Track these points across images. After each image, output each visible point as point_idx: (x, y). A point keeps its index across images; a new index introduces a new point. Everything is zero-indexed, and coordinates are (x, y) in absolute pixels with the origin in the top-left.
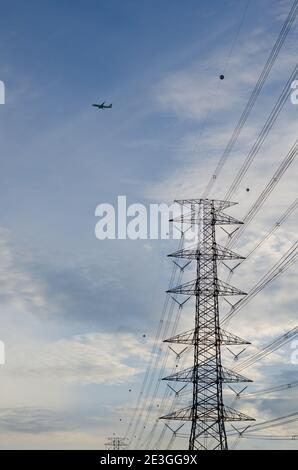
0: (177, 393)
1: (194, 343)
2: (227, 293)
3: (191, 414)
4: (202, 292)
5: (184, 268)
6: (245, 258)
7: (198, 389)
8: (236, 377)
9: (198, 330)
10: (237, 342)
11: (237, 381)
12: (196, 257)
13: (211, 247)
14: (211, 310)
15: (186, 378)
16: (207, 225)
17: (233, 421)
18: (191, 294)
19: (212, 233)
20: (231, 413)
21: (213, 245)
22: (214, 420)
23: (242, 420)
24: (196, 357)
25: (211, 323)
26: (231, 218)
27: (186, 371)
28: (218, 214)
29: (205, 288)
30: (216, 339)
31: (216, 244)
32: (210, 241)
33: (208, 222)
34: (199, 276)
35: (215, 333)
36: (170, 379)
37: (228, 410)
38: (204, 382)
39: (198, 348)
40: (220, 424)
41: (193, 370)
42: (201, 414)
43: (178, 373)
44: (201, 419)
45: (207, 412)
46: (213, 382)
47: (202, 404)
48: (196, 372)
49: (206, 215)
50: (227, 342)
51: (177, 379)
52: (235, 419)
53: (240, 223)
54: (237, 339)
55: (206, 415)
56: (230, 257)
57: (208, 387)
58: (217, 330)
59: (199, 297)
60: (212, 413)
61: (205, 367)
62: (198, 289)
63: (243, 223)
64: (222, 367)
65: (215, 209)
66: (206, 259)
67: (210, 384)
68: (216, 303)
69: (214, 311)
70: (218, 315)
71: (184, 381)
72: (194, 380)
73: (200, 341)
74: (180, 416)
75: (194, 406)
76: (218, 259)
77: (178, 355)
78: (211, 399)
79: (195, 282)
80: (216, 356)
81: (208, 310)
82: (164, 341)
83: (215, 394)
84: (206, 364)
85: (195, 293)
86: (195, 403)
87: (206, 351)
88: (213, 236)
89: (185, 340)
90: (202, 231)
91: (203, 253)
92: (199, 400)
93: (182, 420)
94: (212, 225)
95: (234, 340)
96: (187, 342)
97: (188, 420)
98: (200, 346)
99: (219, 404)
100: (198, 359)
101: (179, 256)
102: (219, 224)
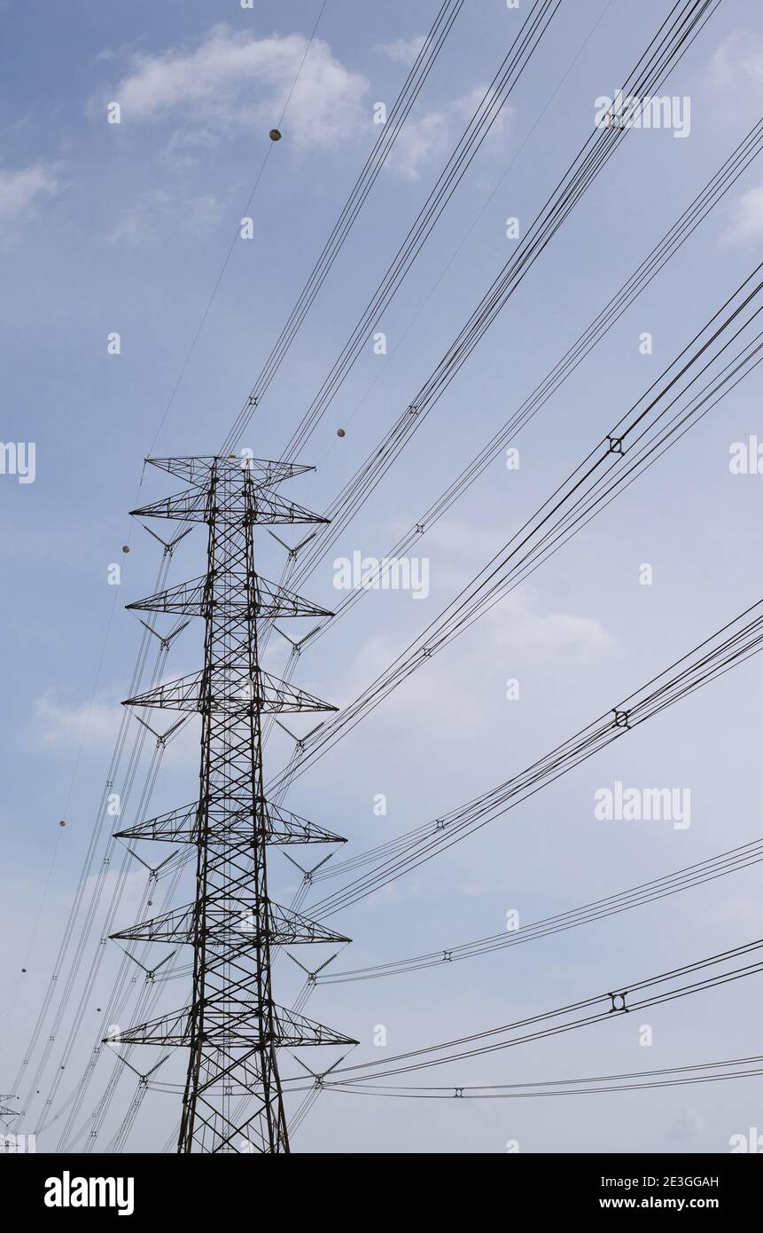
0: (150, 974)
1: (196, 839)
2: (285, 707)
3: (187, 1030)
4: (217, 704)
5: (172, 641)
6: (333, 615)
7: (207, 961)
8: (309, 928)
9: (208, 806)
10: (309, 837)
11: (311, 939)
12: (202, 610)
13: (242, 585)
14: (241, 751)
15: (174, 933)
16: (233, 525)
17: (298, 1045)
18: (190, 709)
19: (247, 548)
20: (295, 1024)
21: (248, 579)
22: (250, 1043)
23: (322, 1042)
24: (202, 876)
25: (242, 786)
26: (296, 508)
27: (175, 914)
28: (261, 497)
29: (227, 692)
30: (255, 828)
31: (256, 576)
32: (240, 568)
33: (234, 518)
34: (210, 662)
35: (253, 813)
36: (132, 935)
37: (286, 1018)
38: (223, 943)
39: (206, 852)
40: (265, 1055)
41: (194, 912)
42: (214, 1029)
43: (152, 920)
44: (215, 1043)
45: (231, 1024)
46: (246, 944)
47: (218, 1001)
48: (201, 916)
49: (230, 498)
50: (283, 837)
51: (151, 936)
52: (304, 1042)
53: (320, 520)
54: (312, 827)
55: (227, 1032)
56: (294, 610)
57: (235, 956)
58: (258, 804)
59: (210, 717)
60: (243, 1025)
61: (226, 904)
62: (206, 695)
63: (329, 522)
64: (270, 902)
65: (253, 484)
66: (229, 617)
67: (237, 949)
68: (256, 733)
69: (249, 753)
70: (260, 766)
71: (169, 942)
72: (196, 937)
73: (213, 835)
74: (157, 1034)
75: (195, 1006)
76: (261, 617)
77: (154, 871)
78: (241, 988)
79: (201, 678)
80: (254, 874)
81: (234, 753)
82: (115, 836)
83: (252, 975)
84: (227, 897)
85: (199, 706)
86: (198, 998)
87: (228, 860)
88: (249, 554)
89: (171, 833)
90: (219, 541)
91: (222, 600)
92: (208, 992)
93: (163, 1044)
94: (245, 524)
95: (301, 831)
96: (177, 837)
97: (181, 1045)
98: (213, 848)
99: (261, 1002)
100: (205, 882)
102: (265, 522)
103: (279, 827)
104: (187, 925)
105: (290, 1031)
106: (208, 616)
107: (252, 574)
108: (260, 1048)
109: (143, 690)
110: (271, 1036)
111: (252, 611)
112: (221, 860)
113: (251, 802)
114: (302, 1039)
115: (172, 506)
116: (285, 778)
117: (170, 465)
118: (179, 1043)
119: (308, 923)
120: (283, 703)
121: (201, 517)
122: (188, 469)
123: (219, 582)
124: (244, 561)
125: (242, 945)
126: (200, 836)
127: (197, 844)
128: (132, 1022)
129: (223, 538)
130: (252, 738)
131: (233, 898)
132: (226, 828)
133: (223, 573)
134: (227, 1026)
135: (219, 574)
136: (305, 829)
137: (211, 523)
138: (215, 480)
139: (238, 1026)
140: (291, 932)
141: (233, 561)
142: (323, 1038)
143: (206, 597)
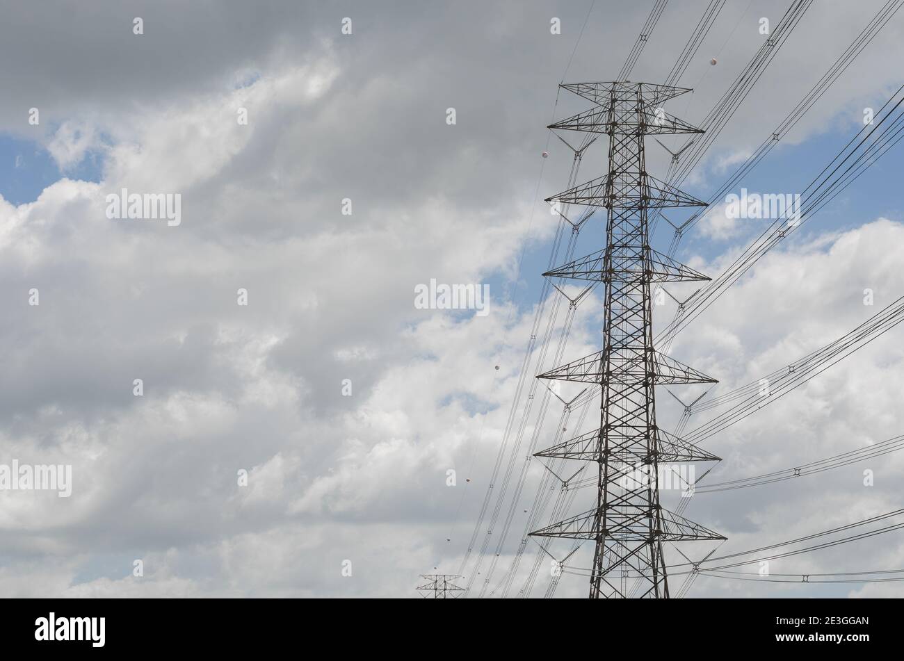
0: (565, 484)
1: (601, 380)
2: (670, 278)
3: (593, 527)
4: (616, 275)
5: (581, 226)
6: (707, 205)
7: (609, 474)
8: (688, 450)
9: (609, 354)
10: (689, 379)
11: (690, 458)
12: (605, 202)
13: (636, 182)
14: (635, 311)
15: (583, 453)
16: (628, 136)
17: (680, 540)
18: (595, 279)
19: (639, 153)
20: (677, 524)
21: (640, 178)
22: (642, 538)
23: (698, 538)
24: (605, 409)
25: (636, 339)
26: (677, 121)
27: (584, 438)
28: (650, 112)
29: (624, 266)
30: (646, 372)
31: (647, 175)
32: (634, 169)
33: (630, 130)
34: (611, 242)
35: (645, 360)
36: (550, 454)
37: (670, 519)
38: (622, 460)
39: (608, 390)
40: (654, 547)
41: (599, 436)
42: (614, 526)
43: (566, 442)
44: (614, 537)
45: (628, 523)
46: (639, 461)
47: (617, 505)
48: (604, 439)
49: (626, 113)
50: (668, 378)
51: (565, 454)
52: (684, 537)
53: (697, 131)
54: (690, 371)
55: (624, 529)
56: (676, 202)
58: (649, 353)
59: (611, 285)
60: (637, 524)
61: (624, 430)
62: (608, 268)
63: (704, 132)
64: (658, 429)
65: (644, 103)
66: (626, 207)
68: (647, 297)
69: (641, 313)
70: (650, 324)
71: (579, 459)
72: (601, 456)
73: (614, 377)
74: (570, 530)
75: (599, 510)
76: (651, 207)
77: (568, 404)
78: (636, 495)
79: (604, 255)
80: (645, 407)
81: (630, 313)
82: (538, 377)
84: (625, 425)
85: (602, 277)
86: (602, 503)
87: (625, 397)
88: (641, 158)
89: (581, 375)
90: (618, 148)
91: (620, 194)
92: (610, 498)
93: (575, 538)
94: (638, 135)
95: (683, 375)
96: (586, 378)
97: (589, 539)
98: (613, 386)
99: (651, 506)
100: (607, 413)
101: (572, 199)
102: (654, 132)
103: (665, 370)
104: (593, 446)
105: (674, 529)
106: (609, 206)
107: (643, 174)
108: (650, 541)
110: (659, 533)
111: (644, 203)
112: (620, 396)
113: (643, 352)
114: (682, 535)
115: (580, 121)
116: (670, 332)
117: (578, 89)
118: (587, 537)
119: (687, 446)
120: (668, 275)
121: (604, 130)
122: (593, 92)
123: (618, 180)
124: (638, 163)
125: (636, 462)
126: (603, 377)
127: (601, 383)
128: (551, 520)
129: (620, 146)
130: (644, 302)
131: (629, 426)
132: (623, 371)
133: (620, 173)
134: (624, 525)
135: (617, 174)
137: (611, 134)
139: (633, 525)
140: (674, 452)
141: (629, 164)
142: (699, 534)
143: (608, 192)
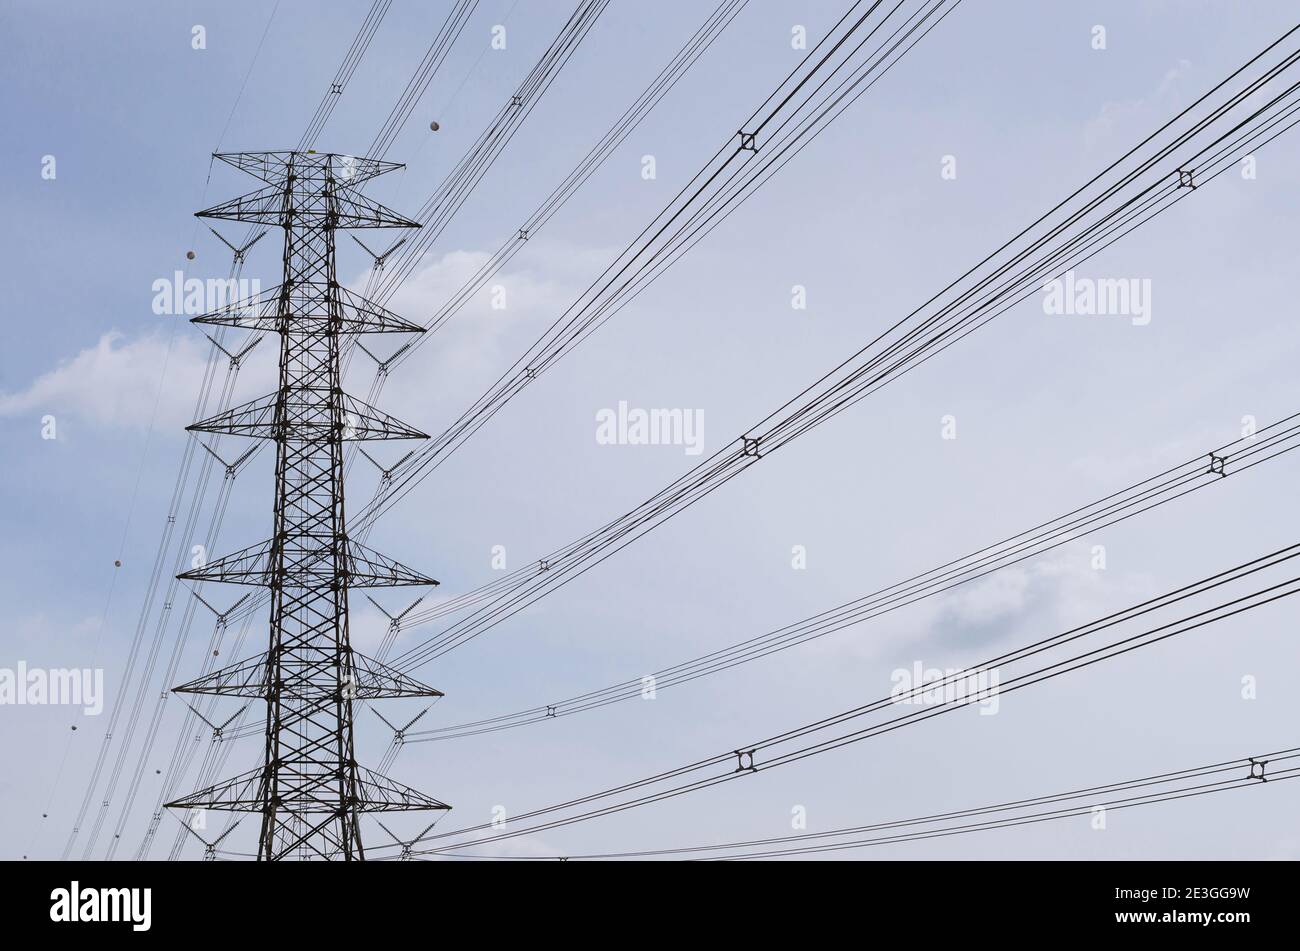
0: (218, 732)
1: (270, 581)
2: (370, 434)
3: (259, 794)
4: (293, 430)
5: (242, 359)
6: (424, 331)
7: (281, 717)
8: (396, 681)
9: (283, 544)
10: (396, 579)
11: (398, 692)
12: (277, 325)
13: (322, 296)
14: (321, 482)
15: (244, 686)
16: (312, 229)
17: (383, 810)
18: (263, 435)
19: (327, 255)
20: (379, 787)
21: (329, 290)
22: (329, 808)
23: (410, 807)
24: (276, 622)
25: (321, 522)
26: (383, 210)
27: (246, 665)
28: (344, 197)
29: (305, 417)
30: (335, 569)
31: (338, 287)
32: (320, 278)
33: (315, 220)
34: (286, 382)
35: (334, 552)
36: (197, 689)
37: (369, 780)
38: (300, 697)
39: (280, 596)
40: (346, 822)
41: (268, 663)
42: (290, 792)
43: (220, 672)
44: (290, 808)
45: (309, 787)
46: (326, 698)
47: (294, 761)
48: (275, 667)
49: (308, 197)
50: (367, 579)
51: (218, 689)
52: (390, 807)
53: (411, 225)
54: (399, 568)
55: (303, 796)
56: (381, 325)
57: (313, 712)
58: (340, 543)
59: (285, 445)
60: (321, 788)
61: (303, 654)
62: (282, 419)
63: (419, 226)
64: (352, 651)
65: (335, 183)
66: (307, 332)
67: (316, 704)
68: (337, 462)
69: (329, 485)
70: (342, 501)
71: (238, 695)
72: (270, 690)
73: (289, 577)
74: (225, 798)
75: (268, 768)
76: (344, 332)
77: (222, 616)
78: (320, 746)
79: (275, 401)
80: (334, 620)
81: (313, 485)
82: (178, 577)
83: (332, 733)
84: (304, 645)
85: (273, 432)
86: (271, 759)
87: (306, 605)
88: (330, 261)
89: (242, 574)
90: (296, 247)
91: (299, 313)
92: (283, 752)
93: (232, 810)
94: (327, 228)
95: (388, 573)
96: (248, 579)
97: (252, 811)
98: (288, 591)
99: (342, 763)
100: (280, 630)
101: (227, 320)
102: (349, 225)
103: (362, 568)
104: (260, 675)
105: (375, 795)
106: (284, 331)
107: (333, 284)
108: (340, 813)
109: (210, 413)
110: (354, 800)
111: (333, 327)
112: (297, 605)
114: (387, 804)
115: (243, 206)
116: (369, 515)
117: (242, 161)
118: (250, 808)
119: (394, 676)
120: (367, 430)
121: (277, 220)
122: (262, 165)
123: (295, 293)
124: (325, 269)
125: (321, 700)
126: (273, 577)
127: (270, 586)
128: (197, 785)
129: (300, 244)
130: (333, 469)
131: (311, 647)
132: (303, 568)
133: (301, 283)
134: (303, 789)
135: (296, 284)
136: (392, 570)
137: (287, 226)
138: (292, 178)
139: (316, 790)
140: (376, 685)
141: (312, 270)
142: (411, 802)
143: (281, 310)
